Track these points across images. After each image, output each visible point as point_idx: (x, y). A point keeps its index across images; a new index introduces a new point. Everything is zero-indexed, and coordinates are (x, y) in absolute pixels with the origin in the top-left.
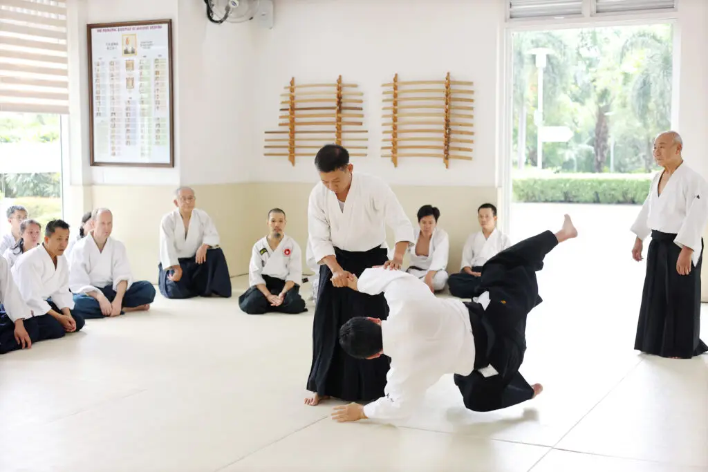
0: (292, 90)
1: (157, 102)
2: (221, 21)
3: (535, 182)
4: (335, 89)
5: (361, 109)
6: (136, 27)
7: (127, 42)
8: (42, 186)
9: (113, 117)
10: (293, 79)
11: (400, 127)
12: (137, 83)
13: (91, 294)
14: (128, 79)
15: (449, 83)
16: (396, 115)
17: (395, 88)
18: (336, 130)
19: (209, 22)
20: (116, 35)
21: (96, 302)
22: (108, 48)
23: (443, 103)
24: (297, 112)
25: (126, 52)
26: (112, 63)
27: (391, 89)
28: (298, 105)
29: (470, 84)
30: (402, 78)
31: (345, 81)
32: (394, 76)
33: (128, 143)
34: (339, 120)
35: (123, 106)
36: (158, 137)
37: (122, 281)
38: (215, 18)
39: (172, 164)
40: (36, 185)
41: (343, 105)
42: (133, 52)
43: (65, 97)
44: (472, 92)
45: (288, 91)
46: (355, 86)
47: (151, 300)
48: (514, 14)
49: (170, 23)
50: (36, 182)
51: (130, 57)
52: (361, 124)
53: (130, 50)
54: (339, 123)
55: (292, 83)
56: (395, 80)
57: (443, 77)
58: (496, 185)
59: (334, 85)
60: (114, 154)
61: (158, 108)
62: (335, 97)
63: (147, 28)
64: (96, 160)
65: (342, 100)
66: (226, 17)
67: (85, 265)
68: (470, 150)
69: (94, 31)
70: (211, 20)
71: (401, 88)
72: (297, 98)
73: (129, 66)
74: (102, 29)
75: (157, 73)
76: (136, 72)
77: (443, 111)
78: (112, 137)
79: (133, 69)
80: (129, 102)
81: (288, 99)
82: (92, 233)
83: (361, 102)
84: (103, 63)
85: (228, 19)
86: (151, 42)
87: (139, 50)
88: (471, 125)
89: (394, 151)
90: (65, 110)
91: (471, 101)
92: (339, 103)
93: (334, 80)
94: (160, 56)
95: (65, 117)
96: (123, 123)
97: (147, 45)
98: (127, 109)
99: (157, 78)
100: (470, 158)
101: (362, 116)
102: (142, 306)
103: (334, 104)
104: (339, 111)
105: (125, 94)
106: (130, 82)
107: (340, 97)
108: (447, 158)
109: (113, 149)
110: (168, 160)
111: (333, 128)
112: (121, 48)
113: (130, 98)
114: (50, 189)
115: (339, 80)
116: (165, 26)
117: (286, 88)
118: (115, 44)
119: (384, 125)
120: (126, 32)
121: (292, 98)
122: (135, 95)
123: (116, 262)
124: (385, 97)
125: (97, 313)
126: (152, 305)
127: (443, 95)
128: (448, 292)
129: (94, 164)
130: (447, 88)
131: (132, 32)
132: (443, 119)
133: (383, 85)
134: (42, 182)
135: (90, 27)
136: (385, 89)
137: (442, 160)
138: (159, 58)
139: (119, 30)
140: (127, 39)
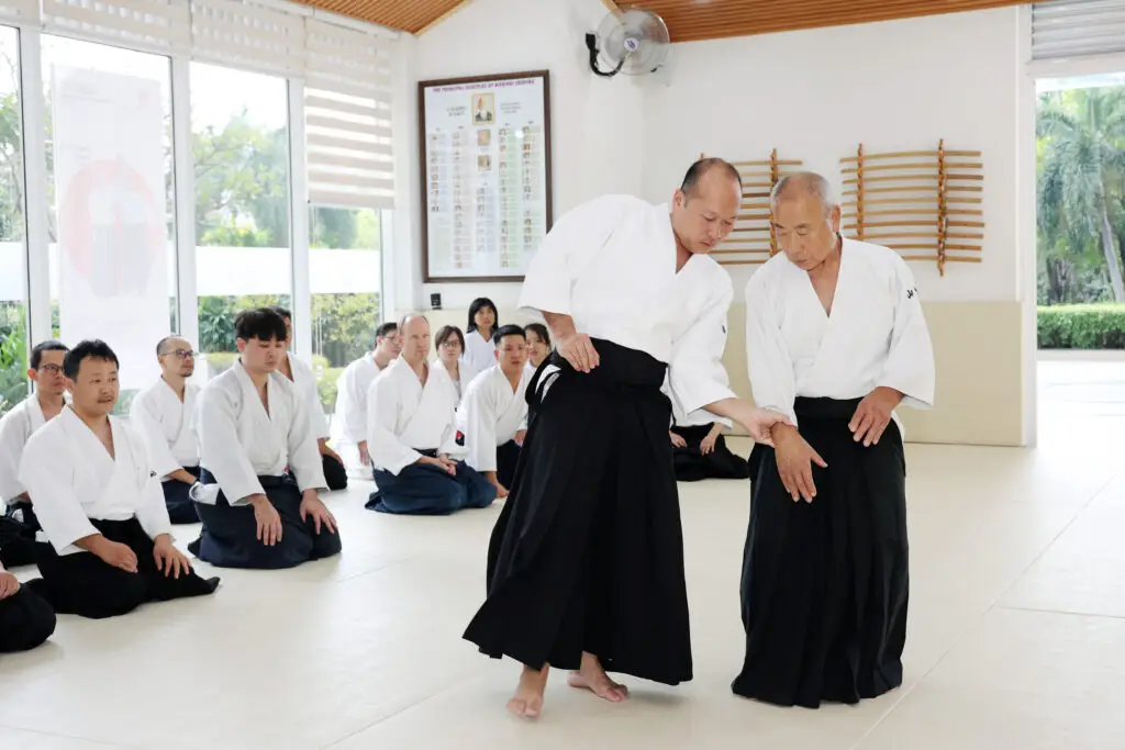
1: (527, 189)
2: (613, 73)
4: (768, 169)
6: (494, 82)
7: (480, 105)
9: (458, 212)
11: (866, 220)
12: (495, 163)
14: (480, 158)
15: (941, 154)
16: (862, 202)
17: (860, 163)
19: (593, 74)
20: (464, 95)
22: (450, 115)
23: (935, 183)
25: (478, 117)
26: (455, 136)
27: (855, 165)
29: (977, 154)
30: (867, 151)
31: (783, 156)
32: (858, 147)
33: (481, 249)
35: (473, 197)
36: (527, 239)
38: (602, 68)
42: (489, 118)
43: (389, 184)
44: (980, 166)
46: (799, 163)
48: (1039, 54)
49: (545, 75)
51: (485, 126)
53: (484, 115)
56: (859, 153)
57: (935, 147)
58: (1018, 298)
59: (766, 163)
60: (460, 265)
61: (528, 196)
62: (768, 179)
63: (511, 84)
64: (432, 274)
66: (618, 70)
68: (978, 248)
69: (428, 91)
70: (596, 70)
71: (867, 164)
74: (442, 87)
75: (526, 147)
76: (493, 151)
77: (935, 194)
78: (457, 241)
79: (489, 143)
80: (481, 190)
84: (443, 136)
85: (623, 69)
86: (517, 103)
88: (979, 213)
90: (389, 203)
91: (980, 178)
93: (767, 156)
94: (532, 122)
95: (387, 214)
96: (474, 222)
97: (512, 108)
98: (479, 201)
99: (525, 155)
100: (977, 260)
105: (476, 179)
106: (484, 162)
108: (942, 259)
109: (458, 257)
111: (767, 223)
113: (485, 185)
115: (774, 157)
116: (540, 80)
118: (461, 108)
122: (492, 180)
124: (847, 177)
127: (935, 171)
129: (427, 279)
130: (940, 161)
131: (489, 89)
132: (935, 206)
133: (842, 161)
135: (422, 85)
136: (846, 166)
137: (934, 264)
138: (530, 126)
139: (468, 88)
140: (480, 101)
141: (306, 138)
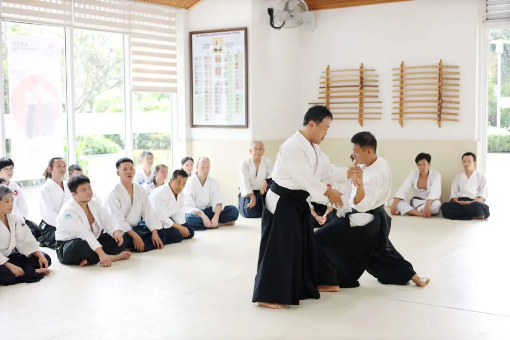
0: (328, 74)
1: (237, 84)
2: (280, 28)
3: (496, 137)
4: (358, 73)
5: (377, 86)
6: (223, 33)
7: (216, 44)
8: (144, 142)
9: (207, 94)
10: (328, 66)
11: (405, 99)
12: (223, 71)
13: (198, 214)
14: (216, 69)
15: (441, 67)
16: (402, 90)
17: (402, 71)
18: (359, 101)
19: (272, 28)
20: (209, 39)
21: (201, 219)
22: (203, 48)
23: (437, 81)
24: (332, 89)
25: (216, 50)
26: (206, 58)
27: (399, 72)
28: (331, 85)
29: (457, 67)
30: (406, 64)
31: (366, 67)
32: (401, 63)
33: (216, 112)
34: (361, 94)
35: (213, 87)
36: (237, 108)
37: (218, 204)
38: (276, 25)
39: (247, 126)
40: (140, 142)
41: (365, 83)
42: (220, 50)
43: (175, 81)
44: (458, 73)
45: (325, 75)
46: (373, 70)
47: (236, 219)
48: (489, 17)
49: (246, 30)
50: (140, 139)
52: (377, 97)
53: (218, 48)
54: (361, 97)
55: (328, 69)
56: (402, 66)
57: (437, 63)
58: (476, 139)
59: (357, 70)
60: (207, 120)
61: (237, 87)
62: (358, 78)
63: (230, 33)
64: (195, 123)
65: (363, 81)
66: (283, 25)
67: (192, 195)
68: (456, 114)
69: (194, 36)
70: (273, 26)
71: (406, 71)
72: (331, 80)
73: (218, 59)
74: (200, 35)
75: (236, 64)
76: (222, 64)
77: (437, 87)
78: (206, 108)
79: (220, 61)
80: (217, 84)
81: (325, 80)
82: (197, 173)
83: (377, 81)
84: (200, 58)
85: (285, 26)
86: (233, 43)
87: (225, 49)
88: (457, 97)
89: (401, 115)
90: (174, 90)
91: (458, 79)
92: (361, 82)
93: (358, 66)
94: (239, 52)
95: (174, 95)
96: (213, 99)
97: (230, 45)
98: (216, 89)
99: (236, 68)
100: (456, 120)
101: (378, 91)
102: (230, 222)
103: (358, 83)
104: (361, 88)
105: (215, 79)
106: (218, 71)
107: (362, 78)
108: (440, 119)
109: (206, 116)
110: (244, 124)
111: (357, 100)
112: (212, 48)
113: (219, 81)
114: (150, 144)
115: (362, 67)
116: (243, 32)
117: (323, 72)
118: (208, 45)
119: (393, 97)
120: (216, 37)
121: (328, 79)
122: (222, 79)
123: (213, 193)
124: (395, 78)
125: (202, 227)
126: (236, 222)
127: (437, 76)
128: (442, 215)
129: (193, 126)
130: (440, 70)
131: (220, 36)
132: (437, 93)
133: (393, 70)
134: (144, 139)
135: (191, 34)
136: (395, 72)
137: (435, 122)
138: (238, 54)
139: (211, 35)
140: (216, 41)
141: (131, 61)
